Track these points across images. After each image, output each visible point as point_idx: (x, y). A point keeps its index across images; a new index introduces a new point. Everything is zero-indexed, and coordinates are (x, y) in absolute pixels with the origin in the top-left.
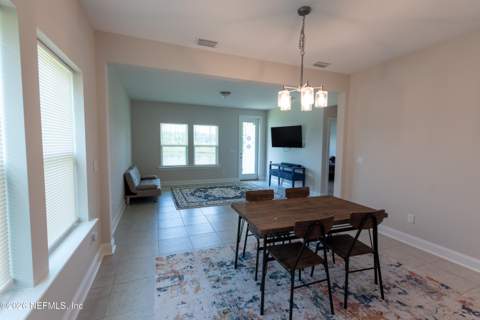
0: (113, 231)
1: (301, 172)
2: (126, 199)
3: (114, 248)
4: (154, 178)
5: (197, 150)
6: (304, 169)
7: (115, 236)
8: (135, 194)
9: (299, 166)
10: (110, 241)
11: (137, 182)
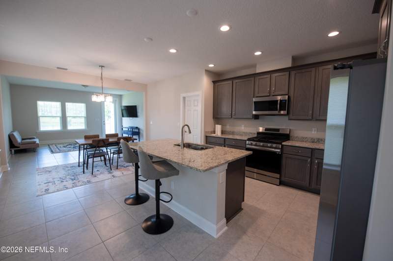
0: (7, 161)
1: (137, 131)
2: (11, 151)
3: (9, 169)
4: (34, 138)
5: (69, 119)
6: (139, 129)
7: (8, 162)
8: (19, 147)
9: (137, 128)
10: (6, 164)
11: (19, 140)
